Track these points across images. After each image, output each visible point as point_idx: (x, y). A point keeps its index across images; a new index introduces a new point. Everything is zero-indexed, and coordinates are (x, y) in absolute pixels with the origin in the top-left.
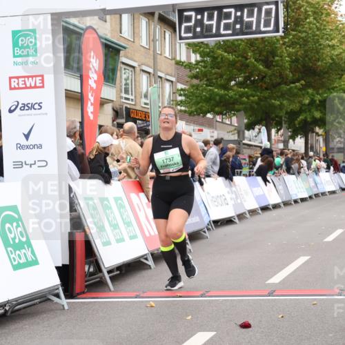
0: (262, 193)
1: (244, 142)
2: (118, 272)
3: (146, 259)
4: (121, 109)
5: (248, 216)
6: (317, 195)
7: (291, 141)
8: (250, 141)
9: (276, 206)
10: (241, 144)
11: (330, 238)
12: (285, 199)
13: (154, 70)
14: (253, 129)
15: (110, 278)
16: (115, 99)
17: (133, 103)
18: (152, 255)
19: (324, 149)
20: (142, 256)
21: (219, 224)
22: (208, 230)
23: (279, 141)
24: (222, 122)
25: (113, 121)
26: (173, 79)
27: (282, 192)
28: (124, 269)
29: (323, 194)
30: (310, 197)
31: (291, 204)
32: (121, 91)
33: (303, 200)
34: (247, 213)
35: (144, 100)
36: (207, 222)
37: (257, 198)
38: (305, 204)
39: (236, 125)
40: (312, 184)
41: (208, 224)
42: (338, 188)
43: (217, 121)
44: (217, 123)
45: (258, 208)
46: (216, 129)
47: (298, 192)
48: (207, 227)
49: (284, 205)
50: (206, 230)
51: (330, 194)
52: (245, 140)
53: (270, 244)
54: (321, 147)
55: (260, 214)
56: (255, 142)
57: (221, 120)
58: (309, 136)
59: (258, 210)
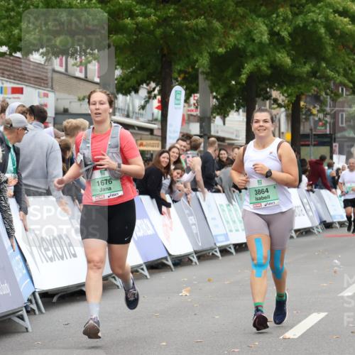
0: (150, 232)
7: (218, 120)
8: (128, 116)
9: (181, 262)
12: (201, 246)
14: (137, 91)
19: (288, 137)
21: (55, 299)
22: (28, 312)
23: (190, 118)
24: (66, 74)
27: (195, 229)
31: (214, 257)
33: (240, 248)
36: (27, 294)
39: (97, 80)
41: (30, 300)
42: (317, 222)
43: (54, 71)
44: (56, 76)
45: (141, 265)
46: (52, 88)
47: (231, 231)
48: (26, 307)
49: (199, 258)
50: (24, 313)
51: (297, 237)
52: (117, 114)
53: (164, 344)
54: (283, 133)
55: (147, 278)
56: (137, 119)
57: (62, 70)
58: (257, 106)
59: (142, 269)
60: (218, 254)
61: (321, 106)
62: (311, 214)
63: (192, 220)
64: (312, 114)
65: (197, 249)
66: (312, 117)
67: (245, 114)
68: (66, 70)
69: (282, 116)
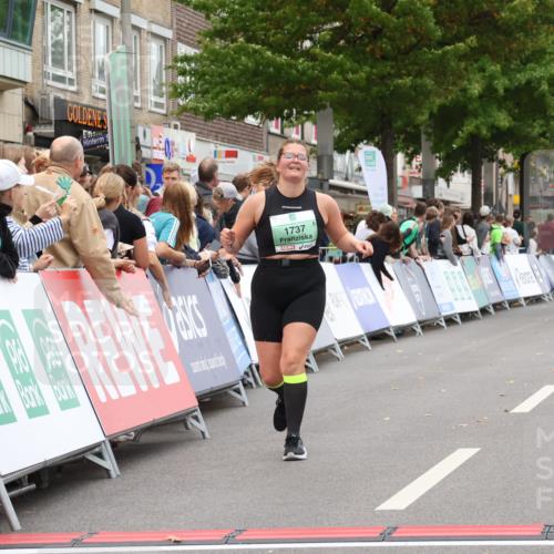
0: (371, 301)
1: (331, 181)
2: (33, 486)
3: (100, 455)
4: (44, 101)
5: (339, 353)
6: (498, 306)
7: (441, 181)
8: (347, 179)
9: (404, 332)
10: (326, 186)
11: (527, 406)
12: (425, 315)
13: (122, 12)
14: (353, 150)
15: (13, 499)
16: (29, 79)
17: (73, 88)
18: (114, 444)
19: (516, 199)
20: (90, 449)
22: (245, 385)
23: (412, 181)
24: (282, 136)
25: (26, 130)
26: (169, 34)
27: (419, 298)
28: (46, 478)
29: (514, 303)
30: (484, 311)
31: (439, 326)
32: (45, 61)
33: (466, 317)
34: (338, 347)
35: (99, 83)
36: (243, 367)
37: (361, 313)
38: (471, 325)
39: (314, 142)
40: (489, 280)
41: (246, 373)
42: (548, 290)
43: (269, 133)
44: (271, 139)
45: (362, 336)
46: (267, 151)
47: (456, 299)
48: (243, 380)
49: (423, 328)
50: (241, 386)
51: (528, 304)
52: (335, 177)
53: (387, 419)
54: (510, 195)
55: (368, 350)
56: (356, 182)
57: (278, 132)
58: (483, 168)
59: (364, 340)
60: (443, 324)
62: (541, 280)
63: (415, 288)
65: (421, 319)
66: (541, 178)
67: (470, 176)
68: (282, 131)
69: (510, 177)
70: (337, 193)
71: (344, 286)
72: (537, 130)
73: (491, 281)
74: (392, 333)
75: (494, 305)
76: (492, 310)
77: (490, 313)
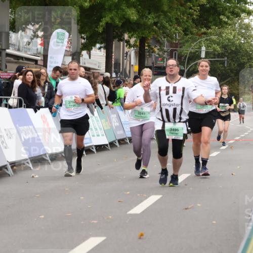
0: (34, 135)
1: (8, 51)
5: (10, 171)
7: (84, 53)
8: (19, 50)
9: (56, 158)
10: (3, 54)
11: (138, 210)
19: (136, 68)
30: (112, 144)
33: (100, 148)
34: (9, 167)
37: (26, 144)
38: (103, 155)
40: (116, 124)
45: (26, 160)
47: (93, 136)
52: (10, 48)
53: (43, 217)
54: (132, 65)
55: (31, 169)
56: (26, 52)
59: (28, 163)
61: (160, 46)
64: (154, 52)
66: (153, 54)
69: (132, 52)
70: (12, 59)
71: (15, 124)
72: (151, 21)
73: (118, 124)
74: (48, 158)
75: (119, 141)
76: (117, 144)
77: (117, 146)
